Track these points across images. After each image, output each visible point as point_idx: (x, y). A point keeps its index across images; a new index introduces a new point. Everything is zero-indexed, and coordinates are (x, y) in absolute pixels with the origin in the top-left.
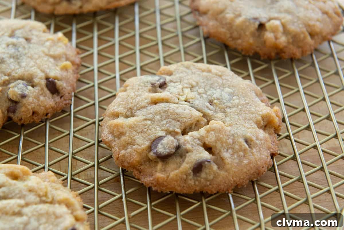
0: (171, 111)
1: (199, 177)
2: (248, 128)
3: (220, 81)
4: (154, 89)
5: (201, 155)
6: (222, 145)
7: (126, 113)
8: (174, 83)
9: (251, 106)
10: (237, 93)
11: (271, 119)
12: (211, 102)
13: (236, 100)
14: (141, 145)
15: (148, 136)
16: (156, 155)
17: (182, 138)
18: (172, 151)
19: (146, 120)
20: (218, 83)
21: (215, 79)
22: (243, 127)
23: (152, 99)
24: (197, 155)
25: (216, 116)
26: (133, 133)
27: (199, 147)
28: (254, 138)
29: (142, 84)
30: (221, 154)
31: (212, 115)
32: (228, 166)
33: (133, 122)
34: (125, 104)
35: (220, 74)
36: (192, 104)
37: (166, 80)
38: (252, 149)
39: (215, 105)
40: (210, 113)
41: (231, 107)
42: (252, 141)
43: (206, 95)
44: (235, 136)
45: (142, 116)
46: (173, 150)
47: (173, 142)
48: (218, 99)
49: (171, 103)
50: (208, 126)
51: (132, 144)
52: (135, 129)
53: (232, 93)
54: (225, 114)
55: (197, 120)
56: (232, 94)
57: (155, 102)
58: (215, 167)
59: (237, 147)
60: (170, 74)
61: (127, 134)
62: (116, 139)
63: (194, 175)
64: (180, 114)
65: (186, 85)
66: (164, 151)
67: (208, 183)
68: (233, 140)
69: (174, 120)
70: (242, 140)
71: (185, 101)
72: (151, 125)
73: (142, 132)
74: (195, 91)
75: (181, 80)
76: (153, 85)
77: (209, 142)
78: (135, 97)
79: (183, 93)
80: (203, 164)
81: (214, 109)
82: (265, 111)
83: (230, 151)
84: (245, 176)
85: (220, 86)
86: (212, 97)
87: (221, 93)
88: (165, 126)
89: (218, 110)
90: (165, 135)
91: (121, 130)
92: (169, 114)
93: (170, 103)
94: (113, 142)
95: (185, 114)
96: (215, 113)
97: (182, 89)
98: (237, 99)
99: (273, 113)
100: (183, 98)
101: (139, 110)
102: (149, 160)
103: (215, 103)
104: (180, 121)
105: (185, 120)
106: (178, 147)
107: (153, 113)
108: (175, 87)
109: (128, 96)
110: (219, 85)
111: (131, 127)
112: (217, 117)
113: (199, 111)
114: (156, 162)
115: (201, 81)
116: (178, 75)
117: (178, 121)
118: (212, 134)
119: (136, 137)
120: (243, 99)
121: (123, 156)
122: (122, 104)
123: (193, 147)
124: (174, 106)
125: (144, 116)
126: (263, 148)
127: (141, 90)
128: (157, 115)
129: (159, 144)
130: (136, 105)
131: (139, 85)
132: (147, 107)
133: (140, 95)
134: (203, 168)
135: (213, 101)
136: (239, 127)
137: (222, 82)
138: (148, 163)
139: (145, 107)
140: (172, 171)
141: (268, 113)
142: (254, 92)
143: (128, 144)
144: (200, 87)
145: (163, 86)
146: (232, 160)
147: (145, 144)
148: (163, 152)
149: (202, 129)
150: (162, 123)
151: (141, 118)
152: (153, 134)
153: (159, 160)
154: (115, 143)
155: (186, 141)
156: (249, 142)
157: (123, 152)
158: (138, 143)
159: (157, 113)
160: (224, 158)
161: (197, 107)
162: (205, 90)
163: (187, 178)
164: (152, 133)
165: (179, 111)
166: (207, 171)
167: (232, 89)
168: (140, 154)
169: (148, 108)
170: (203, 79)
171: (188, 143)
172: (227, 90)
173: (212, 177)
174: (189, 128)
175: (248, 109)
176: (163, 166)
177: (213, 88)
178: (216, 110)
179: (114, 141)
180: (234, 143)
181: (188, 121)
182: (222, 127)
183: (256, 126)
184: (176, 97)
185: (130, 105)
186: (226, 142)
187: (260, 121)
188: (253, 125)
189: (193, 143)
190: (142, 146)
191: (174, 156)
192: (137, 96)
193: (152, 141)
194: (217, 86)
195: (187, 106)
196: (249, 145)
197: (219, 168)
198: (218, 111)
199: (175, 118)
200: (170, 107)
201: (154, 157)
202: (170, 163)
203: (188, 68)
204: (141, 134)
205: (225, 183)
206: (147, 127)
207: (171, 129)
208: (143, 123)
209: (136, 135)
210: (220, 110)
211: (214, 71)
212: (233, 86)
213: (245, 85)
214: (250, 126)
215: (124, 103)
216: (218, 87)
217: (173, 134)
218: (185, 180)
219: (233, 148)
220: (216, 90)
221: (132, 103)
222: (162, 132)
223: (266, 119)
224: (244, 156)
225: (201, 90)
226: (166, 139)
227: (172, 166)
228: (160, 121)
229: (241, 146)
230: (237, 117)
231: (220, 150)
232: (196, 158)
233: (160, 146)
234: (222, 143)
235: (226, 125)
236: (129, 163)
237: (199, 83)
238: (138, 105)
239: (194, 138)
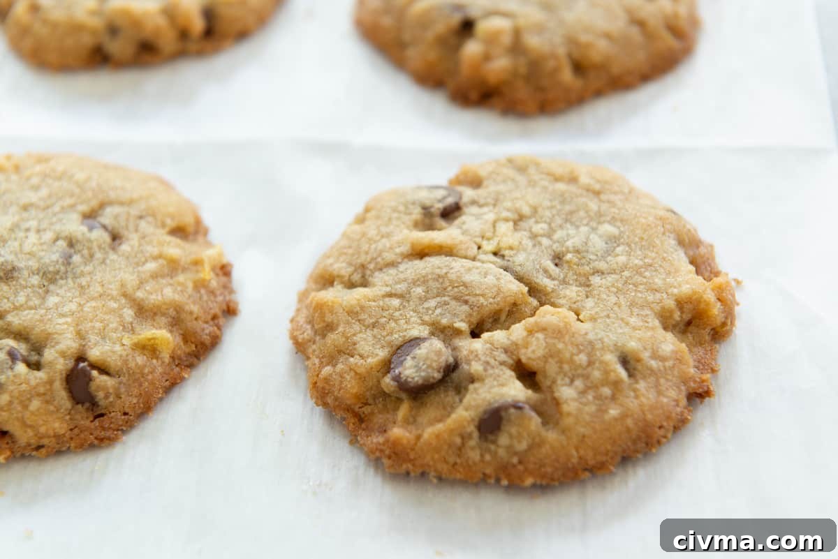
0: (452, 276)
1: (494, 442)
2: (634, 328)
3: (593, 206)
4: (427, 221)
5: (505, 390)
6: (561, 368)
7: (350, 276)
8: (481, 206)
9: (656, 270)
10: (628, 237)
11: (702, 306)
12: (558, 259)
13: (622, 255)
14: (368, 356)
15: (388, 335)
16: (396, 383)
17: (468, 345)
18: (433, 378)
19: (390, 295)
20: (587, 212)
21: (581, 200)
22: (623, 325)
23: (413, 246)
24: (495, 390)
25: (562, 293)
26: (354, 326)
27: (502, 370)
28: (645, 355)
29: (402, 208)
30: (555, 390)
31: (552, 292)
32: (568, 421)
33: (359, 300)
34: (353, 255)
35: (597, 187)
36: (509, 261)
37: (461, 198)
38: (637, 382)
39: (565, 266)
40: (549, 284)
41: (605, 272)
42: (638, 360)
43: (551, 239)
44: (597, 347)
45: (382, 286)
46: (438, 376)
47: (439, 353)
48: (578, 252)
49: (455, 258)
50: (531, 320)
51: (348, 354)
52: (359, 318)
53: (615, 237)
54: (587, 289)
55: (513, 301)
56: (613, 241)
57: (421, 253)
58: (535, 421)
59: (596, 374)
60: (476, 183)
61: (341, 329)
62: (318, 338)
63: (480, 438)
64: (471, 286)
65: (505, 214)
66: (414, 375)
67: (515, 460)
68: (589, 355)
69: (456, 299)
70: (611, 358)
71: (495, 254)
72: (400, 310)
73: (374, 325)
74: (525, 230)
75: (497, 200)
76: (427, 211)
77: (529, 358)
78: (378, 238)
79: (494, 232)
80: (503, 414)
81: (562, 276)
82: (688, 286)
83: (579, 383)
84: (609, 447)
85: (591, 219)
86: (563, 246)
87: (588, 238)
88: (433, 314)
89: (571, 278)
90: (426, 336)
91: (329, 318)
92: (447, 284)
93: (457, 256)
94: (311, 343)
95: (484, 287)
96: (561, 287)
97: (495, 222)
98: (625, 253)
99: (709, 291)
100: (489, 246)
101: (381, 269)
102: (385, 395)
103: (568, 262)
104: (470, 303)
105: (482, 300)
106: (451, 369)
107: (410, 281)
108: (478, 217)
109: (364, 234)
110: (589, 216)
111: (352, 312)
112: (565, 297)
113: (520, 279)
114: (399, 400)
115: (548, 203)
116: (493, 189)
117: (466, 302)
118: (537, 339)
120: (639, 253)
121: (327, 380)
122: (346, 254)
123: (485, 370)
124: (462, 266)
125: (387, 286)
126: (667, 380)
127: (394, 222)
128: (419, 285)
129: (409, 358)
130: (376, 259)
131: (395, 210)
132: (400, 265)
133: (388, 235)
134: (504, 422)
135: (563, 256)
136: (614, 323)
137: (599, 207)
138: (381, 399)
139: (395, 264)
140: (431, 423)
141: (695, 293)
142: (672, 236)
143: (340, 352)
144: (539, 220)
145: (451, 213)
146: (581, 406)
147: (377, 355)
148: (413, 378)
149: (517, 325)
150: (426, 305)
151: (380, 290)
152: (399, 331)
153: (404, 396)
154: (314, 347)
155: (472, 352)
156: (632, 362)
157: (327, 370)
158: (362, 352)
159: (418, 280)
160: (561, 401)
161: (518, 269)
162: (551, 228)
163: (463, 444)
164: (397, 329)
165: (472, 278)
166: (514, 430)
167: (619, 228)
168: (361, 378)
169: (402, 267)
170: (551, 201)
171: (476, 359)
172: (607, 228)
173: (522, 446)
174: (490, 320)
175: (645, 280)
176: (411, 409)
177: (572, 223)
178: (567, 280)
179: (315, 342)
180: (590, 363)
181: (488, 303)
182: (566, 324)
183: (657, 323)
184: (476, 243)
185: (363, 259)
186: (571, 361)
187: (671, 312)
188: (650, 320)
189: (488, 359)
190: (370, 360)
191: (442, 388)
192: (383, 236)
193: (394, 348)
194: (582, 219)
195: (491, 266)
196: (632, 370)
197: (545, 423)
198: (571, 282)
199: (460, 294)
200: (452, 268)
201: (392, 389)
202: (428, 405)
204: (373, 330)
205: (557, 461)
206: (389, 314)
207: (444, 321)
208: (381, 303)
209: (360, 333)
210: (576, 280)
211: (584, 180)
212: (622, 221)
213: (651, 219)
214: (641, 324)
215: (350, 251)
216: (585, 222)
217: (446, 333)
218: (460, 449)
219: (586, 377)
220: (577, 227)
221: (367, 253)
222: (422, 328)
223: (688, 307)
224: (613, 398)
225: (540, 228)
226: (426, 344)
227: (430, 412)
228: (423, 299)
229: (607, 372)
230: (613, 299)
231: (554, 382)
232: (488, 397)
233: (409, 362)
234: (561, 362)
235: (578, 319)
236: (336, 399)
237: (540, 210)
238: (379, 259)
239: (493, 347)
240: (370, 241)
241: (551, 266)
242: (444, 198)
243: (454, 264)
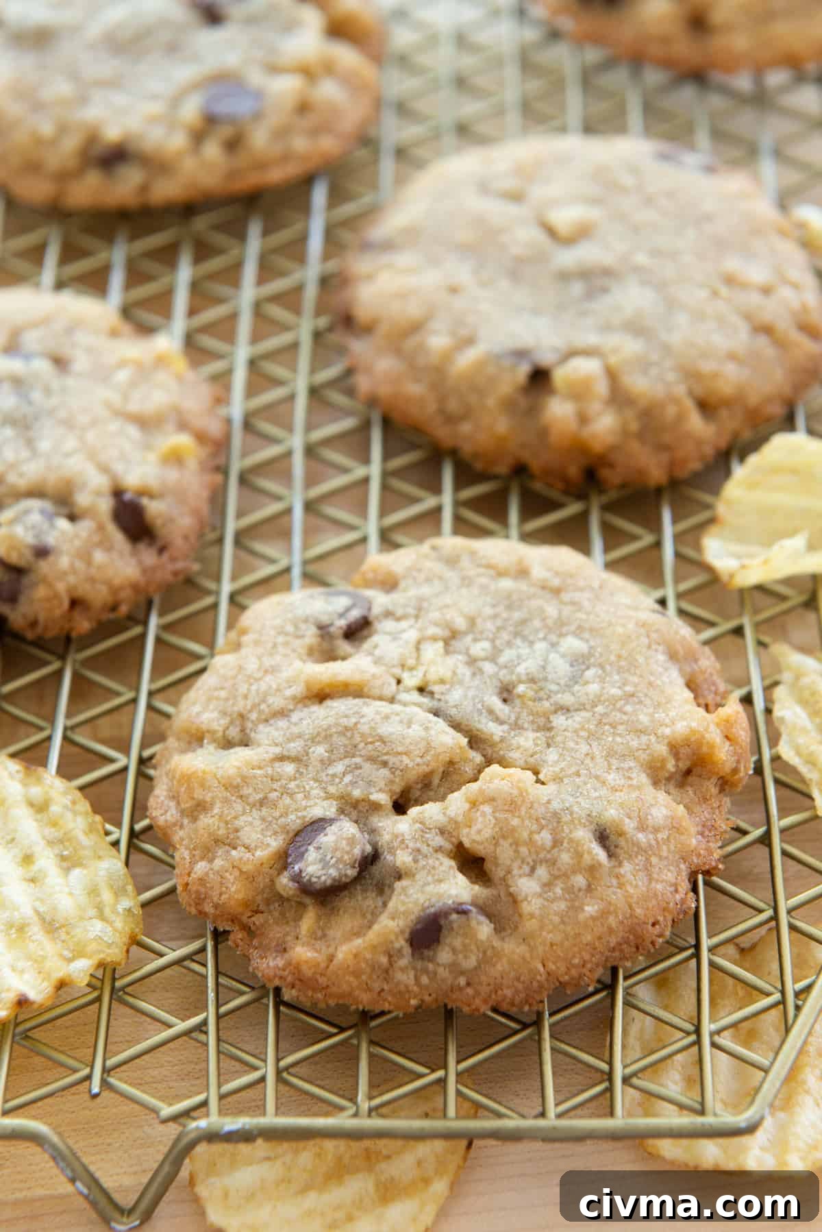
0: (364, 728)
1: (431, 960)
2: (614, 790)
3: (552, 610)
4: (325, 645)
5: (443, 887)
6: (516, 851)
7: (224, 732)
8: (398, 619)
9: (641, 702)
10: (601, 655)
11: (705, 749)
12: (506, 693)
13: (593, 683)
14: (256, 847)
15: (281, 816)
16: (296, 885)
17: (391, 826)
18: (346, 875)
19: (281, 758)
20: (544, 620)
21: (535, 603)
22: (598, 785)
23: (309, 683)
24: (430, 889)
25: (514, 742)
26: (235, 805)
27: (437, 859)
28: (629, 826)
29: (290, 628)
30: (510, 882)
31: (501, 741)
33: (239, 768)
34: (227, 699)
35: (556, 582)
36: (440, 700)
37: (370, 609)
38: (620, 864)
39: (517, 702)
40: (494, 730)
41: (572, 709)
42: (621, 834)
43: (496, 664)
44: (564, 819)
45: (270, 745)
46: (352, 873)
47: (352, 841)
48: (532, 680)
49: (367, 700)
50: (474, 786)
51: (229, 845)
52: (241, 793)
53: (583, 656)
54: (548, 735)
55: (448, 759)
56: (580, 662)
57: (321, 696)
58: (484, 929)
59: (565, 858)
60: (390, 584)
61: (216, 811)
62: (186, 821)
63: (413, 955)
64: (391, 742)
65: (432, 631)
66: (320, 873)
67: (462, 981)
68: (554, 832)
69: (371, 759)
70: (584, 836)
71: (421, 690)
72: (295, 779)
73: (262, 803)
74: (460, 653)
75: (419, 609)
76: (323, 629)
77: (474, 841)
78: (260, 675)
79: (418, 658)
80: (442, 922)
81: (513, 718)
82: (685, 723)
83: (542, 872)
84: (587, 957)
85: (550, 630)
86: (512, 673)
87: (546, 660)
88: (340, 783)
89: (525, 718)
90: (333, 816)
91: (199, 794)
92: (358, 739)
93: (368, 697)
94: (177, 828)
95: (408, 741)
96: (513, 733)
97: (419, 643)
98: (598, 680)
99: (712, 728)
100: (411, 680)
101: (267, 721)
102: (282, 899)
103: (519, 696)
104: (390, 765)
105: (406, 760)
106: (370, 860)
107: (307, 737)
108: (395, 636)
109: (240, 668)
110: (546, 626)
111: (231, 785)
112: (518, 748)
113: (456, 726)
114: (302, 906)
115: (489, 611)
116: (412, 592)
117: (385, 764)
118: (484, 814)
119: (240, 822)
120: (616, 677)
121: (202, 881)
122: (218, 699)
123: (416, 861)
124: (378, 713)
125: (277, 745)
126: (661, 858)
127: (281, 649)
128: (319, 743)
129: (311, 848)
130: (259, 705)
131: (282, 632)
132: (292, 714)
133: (273, 670)
134: (445, 932)
135: (514, 687)
136: (585, 784)
137: (560, 612)
138: (277, 905)
139: (286, 713)
140: (346, 939)
141: (693, 731)
142: (661, 648)
143: (218, 842)
144: (479, 637)
145: (357, 631)
146: (546, 903)
147: (268, 845)
148: (319, 878)
149: (456, 794)
150: (331, 771)
151: (267, 753)
152: (296, 810)
153: (307, 900)
154: (181, 833)
155: (397, 836)
156: (612, 837)
157: (201, 867)
158: (247, 841)
159: (318, 734)
160: (520, 898)
161: (453, 712)
162: (494, 647)
163: (391, 964)
164: (294, 806)
165: (391, 730)
166: (458, 942)
167: (587, 641)
168: (249, 878)
169: (295, 717)
170: (494, 606)
171: (403, 846)
172: (572, 644)
173: (471, 962)
174: (419, 786)
175: (625, 718)
176: (319, 918)
177: (524, 638)
178: (520, 722)
179: (182, 827)
180: (557, 843)
181: (414, 765)
182: (522, 793)
183: (643, 779)
184: (394, 676)
185: (241, 705)
186: (531, 842)
187: (663, 761)
188: (634, 775)
189: (418, 845)
190: (258, 853)
191: (359, 887)
192: (266, 672)
193: (291, 834)
194: (537, 631)
195: (416, 709)
196: (612, 848)
197: (499, 930)
198: (526, 725)
199: (376, 754)
200: (363, 716)
201: (291, 893)
202: (341, 912)
203: (452, 561)
204: (260, 810)
206: (281, 787)
207: (357, 793)
208: (270, 771)
209: (243, 815)
210: (533, 722)
211: (538, 572)
213: (631, 626)
214: (622, 782)
215: (223, 694)
216: (541, 635)
217: (359, 810)
218: (387, 971)
219: (552, 863)
220: (531, 643)
221: (246, 697)
222: (326, 803)
223: (684, 751)
224: (589, 889)
225: (480, 648)
226: (333, 829)
227: (345, 922)
228: (326, 763)
229: (578, 855)
230: (584, 748)
231: (509, 872)
232: (422, 899)
233: (312, 855)
234: (516, 844)
235: (538, 781)
236: (216, 906)
237: (479, 621)
238: (263, 706)
239: (425, 828)
240: (251, 679)
241: (496, 703)
242: (348, 610)
243: (365, 710)
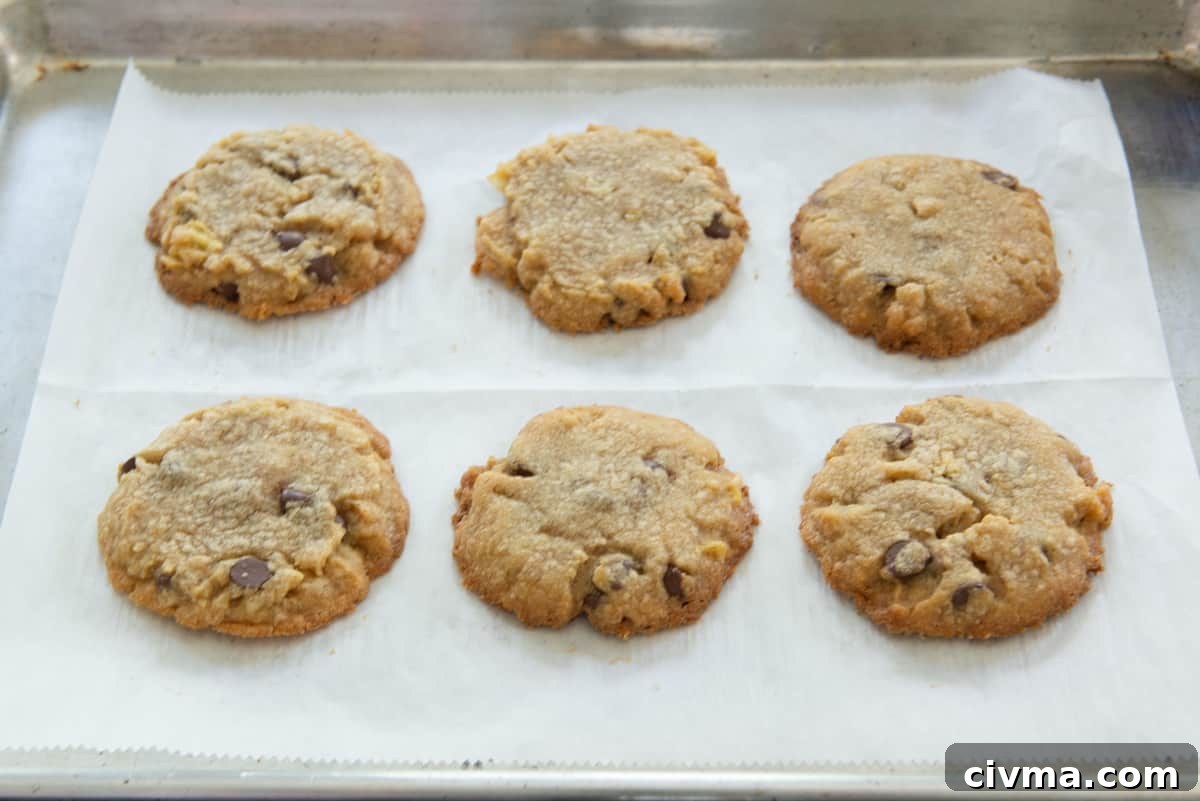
0: (919, 495)
1: (963, 611)
2: (1049, 527)
3: (1006, 435)
4: (891, 452)
5: (968, 575)
6: (1003, 558)
7: (843, 496)
8: (927, 439)
9: (1058, 484)
10: (1035, 459)
11: (1092, 508)
12: (988, 477)
13: (1033, 473)
14: (869, 555)
15: (880, 539)
16: (893, 573)
17: (938, 545)
18: (919, 568)
19: (877, 510)
20: (1003, 441)
21: (997, 432)
22: (1041, 525)
23: (887, 472)
24: (961, 575)
25: (996, 504)
26: (856, 533)
27: (963, 561)
28: (1059, 546)
29: (871, 443)
30: (1000, 573)
31: (989, 503)
32: (1011, 594)
33: (855, 515)
34: (842, 480)
35: (1007, 421)
36: (955, 481)
37: (911, 434)
38: (1054, 565)
39: (994, 483)
40: (985, 497)
41: (1023, 486)
42: (1054, 550)
43: (981, 463)
44: (1026, 542)
45: (870, 504)
46: (921, 567)
47: (920, 551)
48: (1001, 472)
49: (919, 481)
50: (979, 525)
51: (854, 554)
52: (859, 528)
53: (1026, 459)
54: (1011, 500)
55: (963, 512)
56: (1025, 462)
57: (893, 478)
58: (990, 595)
59: (1028, 561)
60: (919, 421)
61: (846, 535)
62: (827, 542)
63: (954, 608)
64: (934, 502)
65: (946, 446)
66: (906, 567)
67: (978, 622)
68: (1022, 548)
69: (923, 511)
70: (1036, 549)
71: (944, 477)
72: (886, 520)
73: (870, 532)
74: (962, 457)
75: (938, 434)
76: (889, 444)
77: (981, 552)
78: (859, 467)
79: (941, 459)
80: (969, 591)
81: (993, 491)
82: (1082, 494)
83: (1016, 568)
85: (1006, 446)
86: (990, 468)
87: (1007, 462)
88: (909, 523)
89: (1000, 492)
90: (908, 539)
91: (836, 528)
92: (916, 501)
93: (919, 479)
94: (822, 545)
95: (943, 502)
96: (994, 499)
97: (940, 451)
99: (1095, 496)
100: (940, 471)
101: (866, 491)
102: (881, 580)
103: (996, 480)
104: (934, 514)
105: (943, 512)
106: (930, 561)
107: (889, 499)
108: (927, 448)
109: (848, 465)
110: (1005, 444)
111: (852, 523)
112: (998, 506)
113: (966, 494)
114: (893, 584)
115: (974, 436)
116: (932, 425)
117: (931, 513)
118: (986, 539)
119: (860, 542)
120: (1045, 471)
121: (839, 571)
122: (837, 480)
123: (953, 562)
124: (925, 487)
125: (873, 503)
126: (1074, 562)
127: (869, 455)
128: (896, 502)
129: (899, 555)
130: (861, 483)
131: (866, 445)
132: (879, 488)
133: (866, 465)
134: (970, 597)
135: (992, 475)
136: (1034, 524)
137: (1011, 436)
138: (880, 584)
139: (877, 487)
140: (920, 600)
141: (1087, 499)
142: (1064, 455)
143: (848, 552)
144: (970, 449)
145: (907, 446)
146: (1019, 584)
147: (876, 554)
148: (905, 569)
149: (970, 529)
150: (904, 516)
151: (869, 507)
152: (888, 536)
153: (897, 581)
155: (943, 549)
156: (1050, 551)
157: (838, 565)
158: (864, 552)
159: (895, 498)
160: (1006, 581)
161: (963, 487)
162: (979, 454)
163: (943, 613)
164: (886, 534)
165: (933, 496)
166: (977, 602)
167: (1027, 452)
168: (866, 570)
169: (882, 489)
170: (976, 433)
171: (945, 554)
172: (1018, 453)
173: (983, 612)
174: (948, 525)
175: (1051, 491)
176: (903, 591)
177: (994, 450)
178: (997, 493)
179: (825, 544)
180: (1023, 554)
181: (947, 514)
182: (1005, 529)
183: (1063, 522)
184: (929, 469)
185: (850, 483)
186: (1010, 553)
187: (1071, 513)
188: (1058, 520)
189: (954, 554)
190: (871, 557)
191: (925, 575)
192: (863, 466)
193: (887, 548)
194: (1000, 446)
195: (945, 486)
196: (1050, 557)
197: (996, 596)
198: (1000, 495)
199: (926, 508)
200: (918, 489)
201: (888, 577)
202: (915, 588)
203: (951, 409)
204: (869, 536)
205: (1006, 621)
206: (879, 524)
207: (918, 528)
208: (872, 516)
209: (860, 538)
210: (1004, 493)
211: (997, 415)
212: (1028, 446)
213: (1049, 445)
214: (1053, 523)
215: (840, 478)
216: (1002, 448)
217: (921, 536)
218: (940, 616)
219: (1021, 563)
220: (998, 453)
221: (853, 479)
222: (903, 533)
223: (1082, 509)
224: (1040, 577)
225: (972, 455)
226: (909, 545)
227: (918, 592)
228: (901, 513)
229: (1035, 559)
230: (1031, 506)
231: (999, 567)
232: (959, 580)
233: (900, 558)
234: (1003, 554)
235: (1011, 523)
236: (848, 584)
237: (970, 441)
238: (864, 484)
239: (956, 545)
240: (855, 470)
241: (983, 482)
242: (900, 434)
243: (919, 486)
